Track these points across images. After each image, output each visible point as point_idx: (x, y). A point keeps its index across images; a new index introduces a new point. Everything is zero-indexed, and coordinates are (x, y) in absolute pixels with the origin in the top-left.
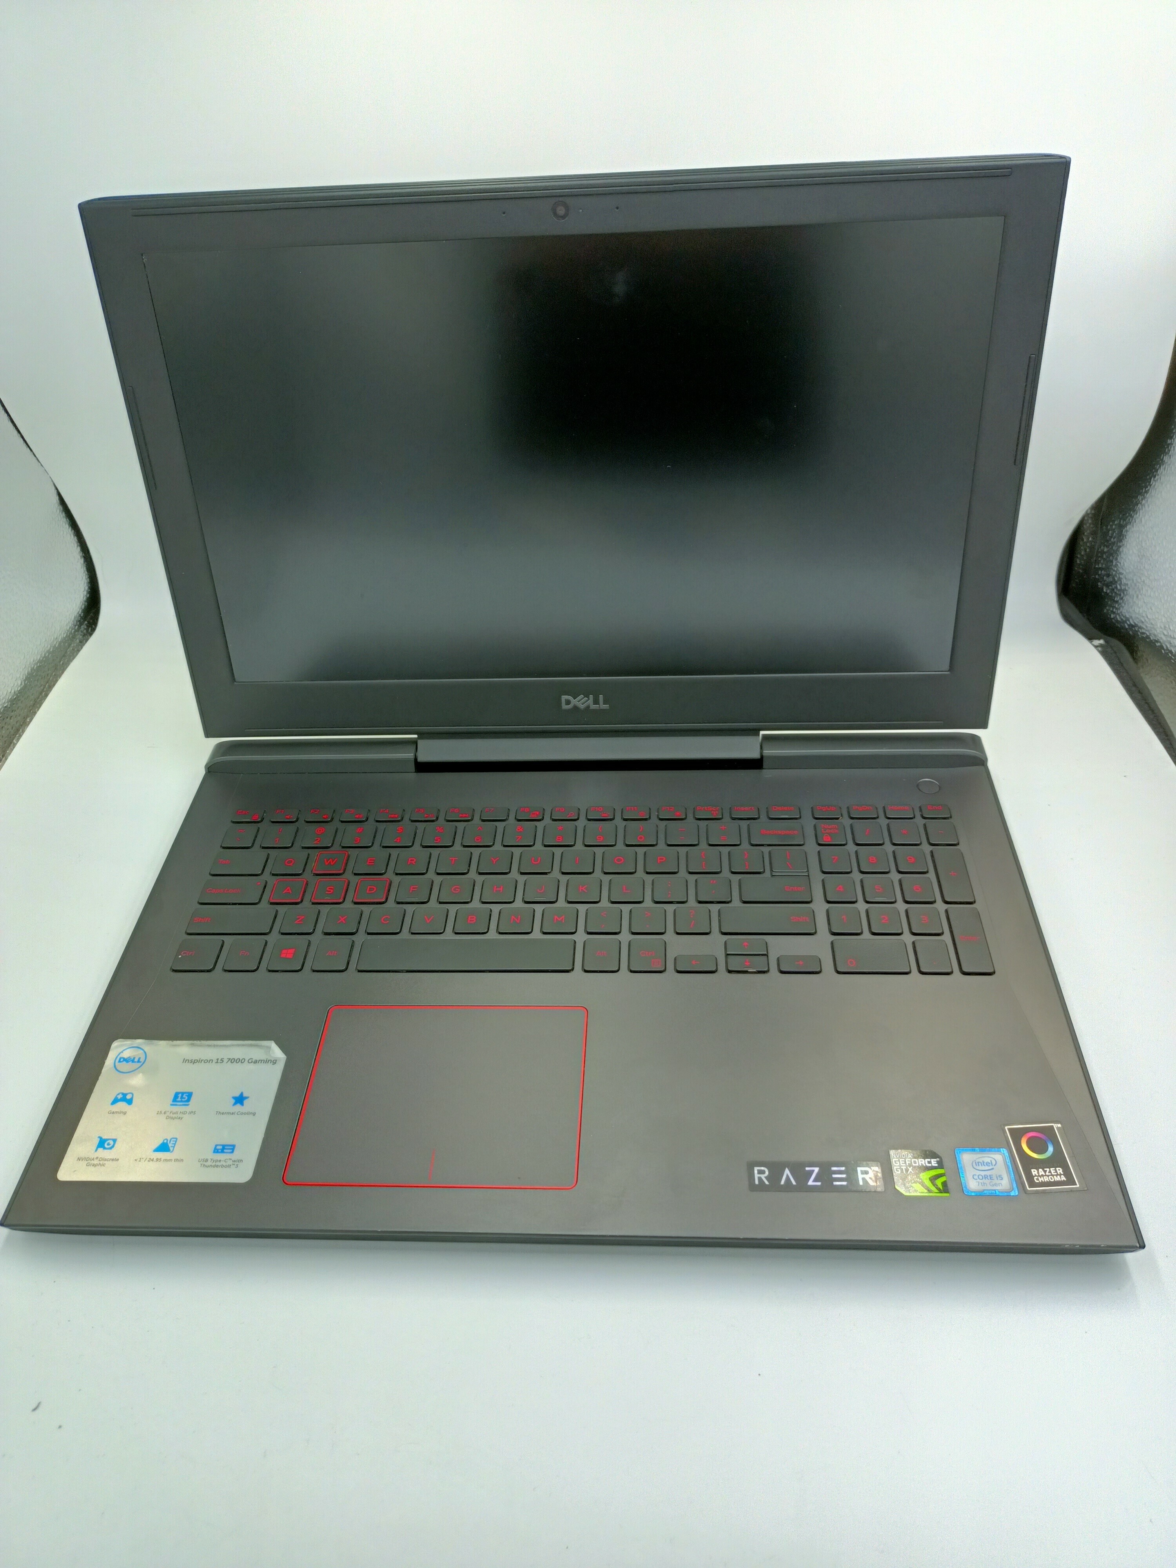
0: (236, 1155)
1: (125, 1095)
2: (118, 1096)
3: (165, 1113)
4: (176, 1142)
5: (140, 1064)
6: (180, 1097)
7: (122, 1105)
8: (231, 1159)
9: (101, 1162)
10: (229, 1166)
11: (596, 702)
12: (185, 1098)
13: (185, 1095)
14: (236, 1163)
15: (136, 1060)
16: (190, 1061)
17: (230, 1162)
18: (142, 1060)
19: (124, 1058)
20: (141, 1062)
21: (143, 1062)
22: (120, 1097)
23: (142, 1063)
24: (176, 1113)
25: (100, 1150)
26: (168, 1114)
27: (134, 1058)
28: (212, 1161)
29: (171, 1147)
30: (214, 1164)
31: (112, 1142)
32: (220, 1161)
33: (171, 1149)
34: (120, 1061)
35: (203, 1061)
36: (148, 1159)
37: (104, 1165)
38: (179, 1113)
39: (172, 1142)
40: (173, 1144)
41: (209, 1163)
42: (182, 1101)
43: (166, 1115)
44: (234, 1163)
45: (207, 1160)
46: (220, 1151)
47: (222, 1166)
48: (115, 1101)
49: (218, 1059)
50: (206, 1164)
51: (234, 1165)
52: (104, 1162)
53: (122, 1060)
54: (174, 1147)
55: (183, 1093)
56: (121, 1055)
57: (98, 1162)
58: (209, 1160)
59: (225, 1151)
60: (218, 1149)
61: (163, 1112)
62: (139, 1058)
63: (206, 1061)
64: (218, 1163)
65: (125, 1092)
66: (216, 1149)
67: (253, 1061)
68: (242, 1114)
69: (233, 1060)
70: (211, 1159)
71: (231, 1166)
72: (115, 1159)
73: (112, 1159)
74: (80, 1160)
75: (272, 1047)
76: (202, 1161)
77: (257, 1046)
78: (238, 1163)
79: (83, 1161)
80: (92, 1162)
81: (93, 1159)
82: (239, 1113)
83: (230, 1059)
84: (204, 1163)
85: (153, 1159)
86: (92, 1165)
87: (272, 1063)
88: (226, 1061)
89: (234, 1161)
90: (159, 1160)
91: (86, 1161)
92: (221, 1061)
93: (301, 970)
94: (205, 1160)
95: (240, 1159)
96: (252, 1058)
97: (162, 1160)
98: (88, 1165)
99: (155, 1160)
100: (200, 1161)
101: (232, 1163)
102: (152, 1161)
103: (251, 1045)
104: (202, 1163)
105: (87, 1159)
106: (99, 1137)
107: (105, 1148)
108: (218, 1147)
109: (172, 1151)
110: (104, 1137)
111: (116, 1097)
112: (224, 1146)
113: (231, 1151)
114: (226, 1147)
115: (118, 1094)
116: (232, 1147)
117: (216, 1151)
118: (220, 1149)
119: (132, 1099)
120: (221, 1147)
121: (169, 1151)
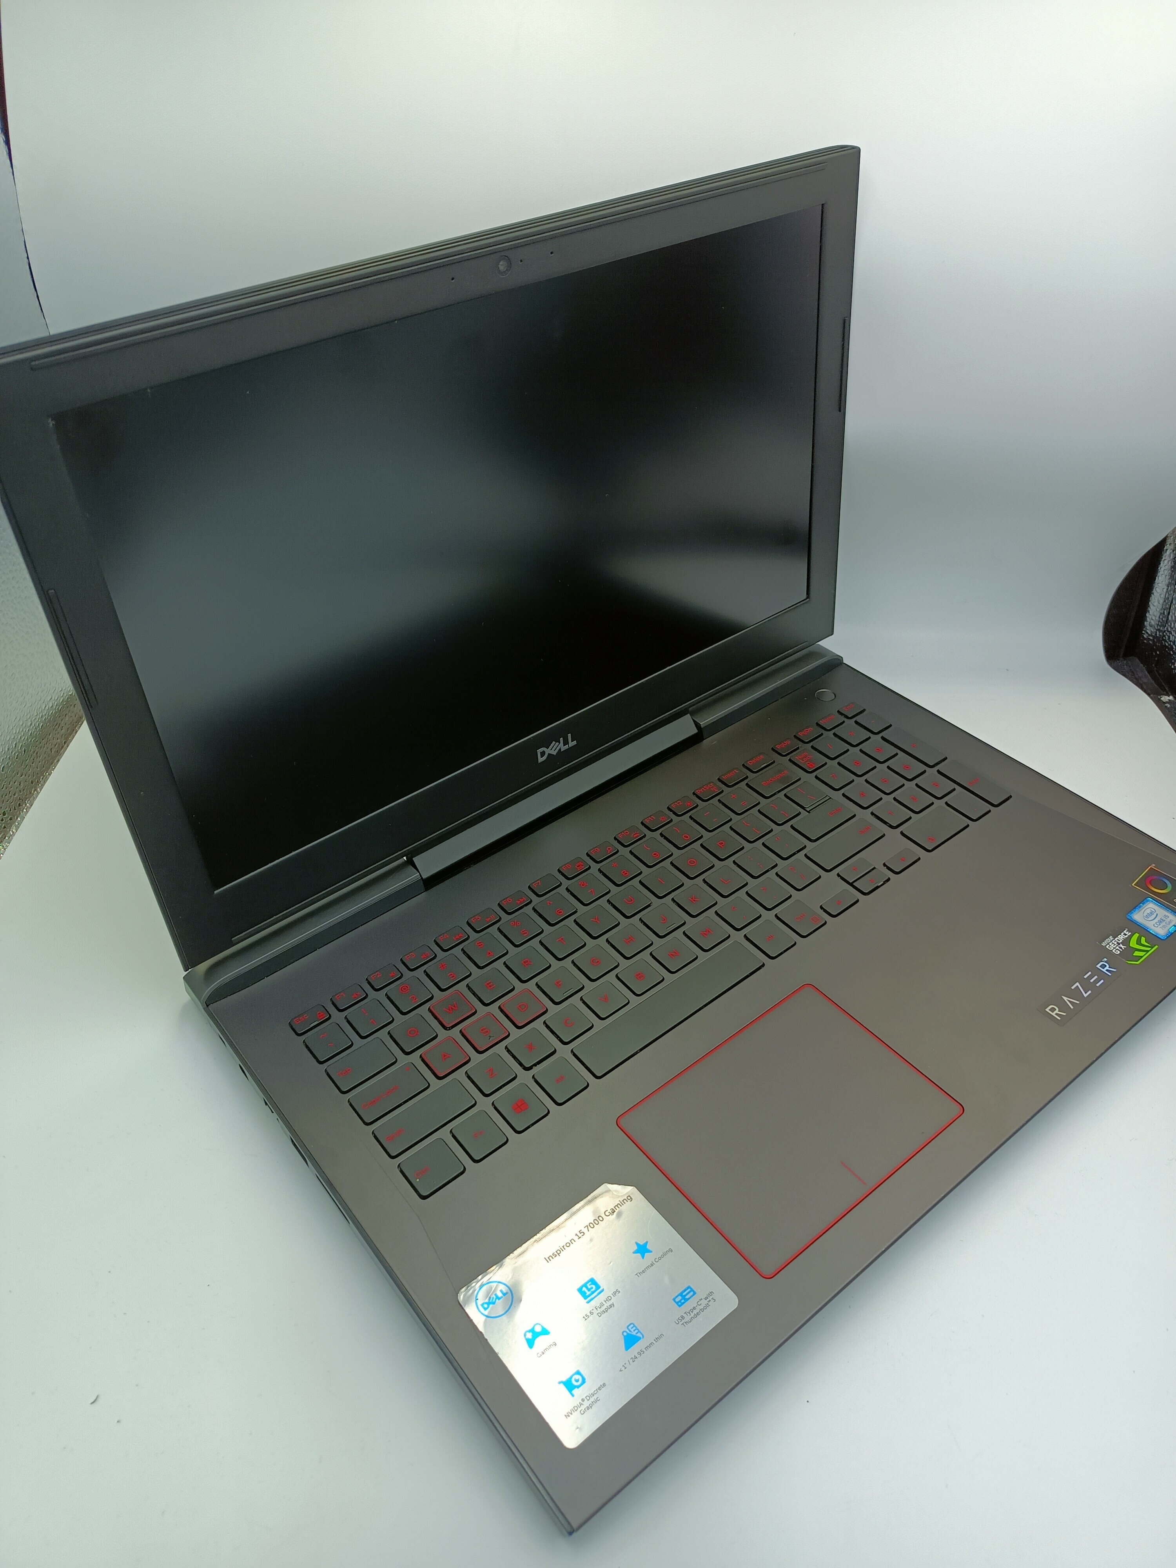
0: (701, 1293)
1: (532, 1331)
2: (527, 1337)
3: (591, 1313)
4: (634, 1326)
5: (510, 1296)
6: (586, 1291)
7: (541, 1342)
8: (702, 1299)
9: (592, 1400)
10: (707, 1306)
11: (566, 743)
12: (592, 1288)
13: (588, 1285)
15: (500, 1295)
16: (553, 1256)
17: (704, 1302)
18: (506, 1290)
19: (486, 1303)
20: (507, 1293)
21: (509, 1291)
22: (529, 1336)
24: (602, 1305)
25: (575, 1391)
27: (496, 1295)
28: (689, 1314)
29: (637, 1333)
30: (692, 1314)
31: (577, 1377)
32: (694, 1308)
33: (639, 1335)
34: (485, 1309)
35: (565, 1247)
36: (631, 1361)
38: (604, 1303)
39: (632, 1330)
40: (634, 1331)
41: (687, 1318)
42: (593, 1292)
43: (595, 1314)
44: (708, 1300)
45: (683, 1317)
46: (683, 1301)
47: (702, 1310)
48: (530, 1343)
49: (576, 1235)
50: (685, 1320)
51: (710, 1301)
52: (595, 1397)
53: (486, 1306)
54: (639, 1331)
55: (585, 1285)
56: (480, 1303)
57: (590, 1402)
58: (685, 1315)
59: (687, 1297)
60: (680, 1301)
61: (589, 1314)
62: (501, 1291)
64: (695, 1312)
65: (530, 1328)
66: (678, 1302)
67: (610, 1211)
68: (660, 1258)
69: (591, 1225)
70: (685, 1313)
71: (708, 1304)
72: (601, 1386)
73: (598, 1388)
74: (569, 1416)
75: (611, 1189)
76: (679, 1321)
77: (596, 1198)
78: (711, 1297)
79: (572, 1414)
80: (583, 1407)
81: (581, 1404)
82: (657, 1260)
83: (587, 1226)
84: (683, 1321)
85: (635, 1356)
86: (586, 1409)
87: (629, 1201)
88: (585, 1230)
89: (706, 1299)
90: (642, 1353)
91: (576, 1411)
92: (582, 1234)
93: (549, 1112)
94: (681, 1318)
95: (708, 1292)
96: (607, 1211)
97: (644, 1350)
98: (582, 1412)
99: (638, 1356)
100: (677, 1322)
101: (706, 1302)
102: (637, 1357)
103: (590, 1202)
104: (682, 1322)
105: (575, 1409)
106: (560, 1383)
107: (578, 1387)
108: (677, 1300)
109: (641, 1336)
110: (564, 1379)
111: (528, 1340)
112: (681, 1294)
113: (692, 1293)
114: (684, 1294)
115: (525, 1335)
116: (689, 1290)
117: (680, 1304)
118: (681, 1300)
119: (543, 1328)
120: (680, 1298)
121: (639, 1339)
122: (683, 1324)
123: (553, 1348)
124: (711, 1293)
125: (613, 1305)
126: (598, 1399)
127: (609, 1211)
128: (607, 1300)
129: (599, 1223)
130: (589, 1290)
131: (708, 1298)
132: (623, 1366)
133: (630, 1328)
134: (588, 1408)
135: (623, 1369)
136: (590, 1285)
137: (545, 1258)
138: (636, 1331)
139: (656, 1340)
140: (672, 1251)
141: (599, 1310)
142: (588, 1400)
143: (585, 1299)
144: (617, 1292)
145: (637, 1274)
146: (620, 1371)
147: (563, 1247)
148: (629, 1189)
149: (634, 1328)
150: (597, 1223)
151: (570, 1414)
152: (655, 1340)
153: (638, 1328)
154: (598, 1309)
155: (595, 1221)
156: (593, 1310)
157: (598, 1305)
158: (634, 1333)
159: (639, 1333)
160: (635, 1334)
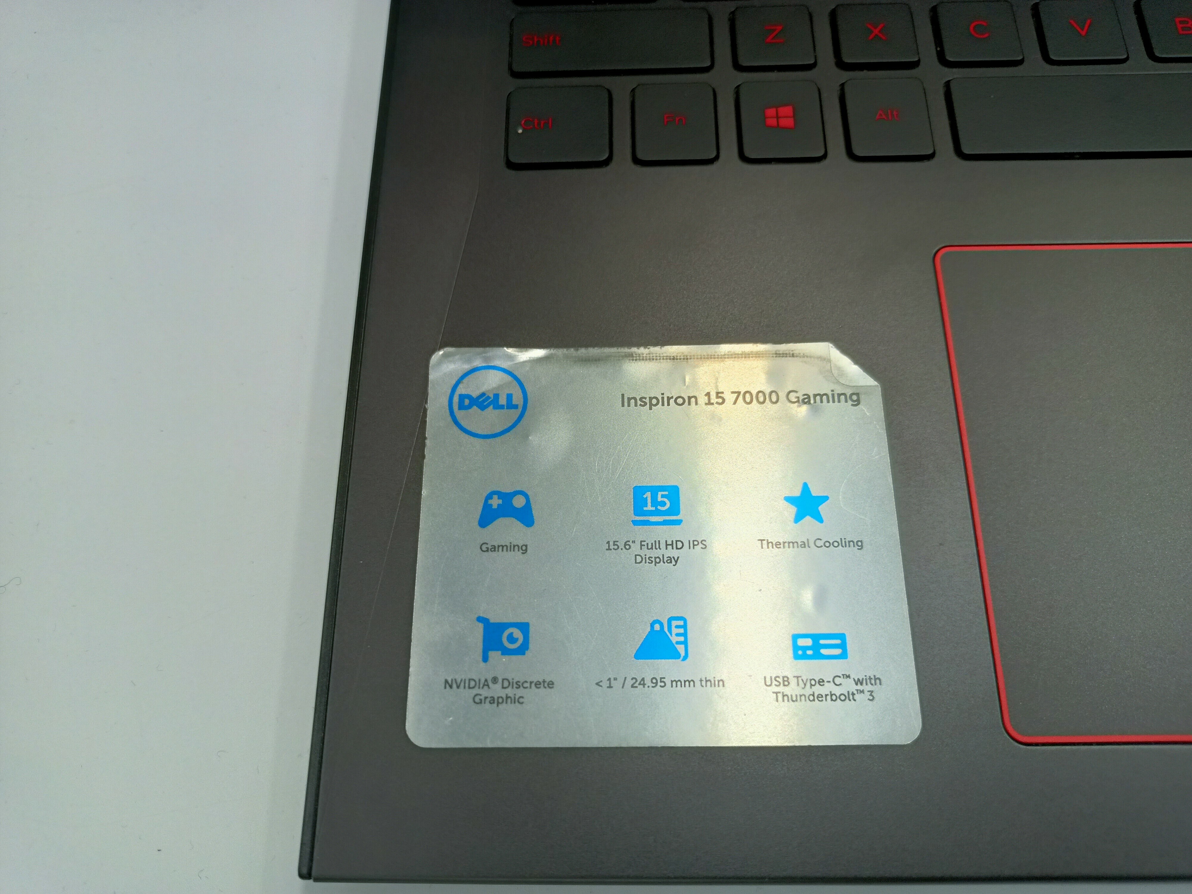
0: (856, 666)
1: (507, 497)
2: (490, 502)
3: (627, 546)
4: (685, 626)
5: (514, 414)
6: (649, 502)
7: (508, 527)
8: (848, 677)
9: (510, 692)
10: (849, 696)
12: (663, 504)
13: (660, 493)
14: (867, 688)
15: (503, 401)
16: (639, 402)
17: (850, 686)
18: (518, 399)
19: (469, 397)
20: (516, 407)
21: (521, 403)
22: (495, 502)
23: (520, 409)
25: (494, 655)
26: (635, 548)
27: (497, 396)
28: (802, 685)
30: (808, 691)
31: (518, 634)
32: (821, 682)
33: (681, 649)
34: (461, 407)
35: (672, 401)
36: (629, 682)
37: (518, 701)
38: (663, 546)
39: (675, 631)
40: (678, 635)
41: (794, 689)
42: (657, 513)
44: (859, 687)
45: (786, 681)
46: (810, 652)
47: (833, 697)
48: (486, 517)
49: (709, 394)
50: (787, 690)
51: (862, 692)
52: (520, 692)
53: (467, 402)
54: (685, 643)
55: (654, 490)
56: (462, 390)
57: (503, 693)
58: (793, 681)
60: (805, 648)
61: (621, 544)
62: (509, 397)
63: (680, 401)
64: (818, 690)
65: (508, 489)
66: (800, 648)
67: (801, 398)
68: (828, 544)
69: (748, 396)
70: (798, 677)
71: (853, 694)
72: (544, 681)
73: (535, 681)
74: (451, 687)
75: (832, 358)
76: (774, 683)
77: (793, 356)
78: (869, 687)
79: (458, 687)
80: (485, 692)
81: (486, 684)
82: (819, 543)
83: (739, 393)
84: (781, 689)
85: (643, 679)
86: (488, 700)
87: (850, 403)
88: (730, 398)
89: (858, 682)
90: (659, 684)
91: (469, 688)
92: (720, 400)
93: (825, 156)
94: (781, 680)
95: (870, 674)
96: (796, 392)
97: (669, 684)
98: (477, 699)
99: (648, 682)
100: (768, 683)
101: (853, 688)
102: (644, 685)
103: (778, 355)
104: (777, 689)
105: (470, 684)
106: (480, 619)
107: (506, 652)
108: (801, 642)
109: (683, 653)
110: (494, 619)
111: (487, 506)
112: (816, 638)
113: (837, 652)
114: (822, 642)
115: (489, 497)
116: (838, 642)
117: (800, 652)
118: (808, 648)
119: (528, 507)
120: (808, 642)
121: (676, 656)
122: (777, 693)
123: (518, 554)
124: (875, 679)
125: (676, 562)
126: (521, 700)
127: (800, 394)
128: (672, 545)
129: (764, 402)
130: (655, 502)
131: (861, 684)
132: (609, 679)
133: (674, 623)
134: (492, 701)
135: (605, 684)
136: (663, 496)
137: (623, 395)
138: (682, 639)
139: (704, 683)
140: (861, 548)
141: (645, 552)
142: (503, 688)
143: (636, 514)
144: (701, 545)
145: (762, 540)
146: (597, 684)
147: (669, 399)
148: (868, 381)
149: (682, 631)
150: (761, 399)
151: (454, 686)
152: (701, 680)
153: (689, 635)
154: (644, 548)
155: (760, 394)
156: (634, 542)
157: (650, 541)
158: (674, 639)
159: (683, 646)
160: (674, 642)
